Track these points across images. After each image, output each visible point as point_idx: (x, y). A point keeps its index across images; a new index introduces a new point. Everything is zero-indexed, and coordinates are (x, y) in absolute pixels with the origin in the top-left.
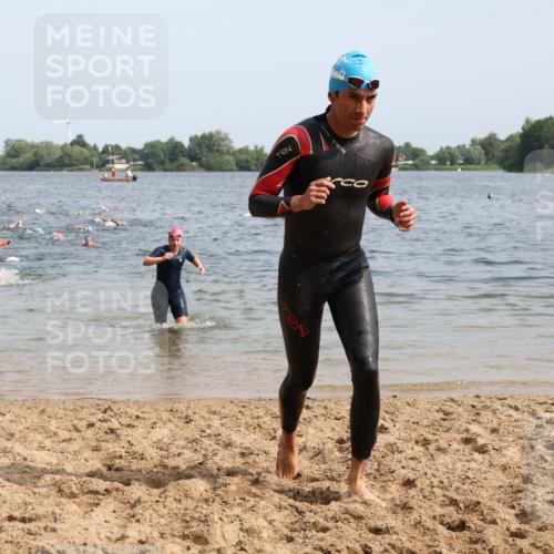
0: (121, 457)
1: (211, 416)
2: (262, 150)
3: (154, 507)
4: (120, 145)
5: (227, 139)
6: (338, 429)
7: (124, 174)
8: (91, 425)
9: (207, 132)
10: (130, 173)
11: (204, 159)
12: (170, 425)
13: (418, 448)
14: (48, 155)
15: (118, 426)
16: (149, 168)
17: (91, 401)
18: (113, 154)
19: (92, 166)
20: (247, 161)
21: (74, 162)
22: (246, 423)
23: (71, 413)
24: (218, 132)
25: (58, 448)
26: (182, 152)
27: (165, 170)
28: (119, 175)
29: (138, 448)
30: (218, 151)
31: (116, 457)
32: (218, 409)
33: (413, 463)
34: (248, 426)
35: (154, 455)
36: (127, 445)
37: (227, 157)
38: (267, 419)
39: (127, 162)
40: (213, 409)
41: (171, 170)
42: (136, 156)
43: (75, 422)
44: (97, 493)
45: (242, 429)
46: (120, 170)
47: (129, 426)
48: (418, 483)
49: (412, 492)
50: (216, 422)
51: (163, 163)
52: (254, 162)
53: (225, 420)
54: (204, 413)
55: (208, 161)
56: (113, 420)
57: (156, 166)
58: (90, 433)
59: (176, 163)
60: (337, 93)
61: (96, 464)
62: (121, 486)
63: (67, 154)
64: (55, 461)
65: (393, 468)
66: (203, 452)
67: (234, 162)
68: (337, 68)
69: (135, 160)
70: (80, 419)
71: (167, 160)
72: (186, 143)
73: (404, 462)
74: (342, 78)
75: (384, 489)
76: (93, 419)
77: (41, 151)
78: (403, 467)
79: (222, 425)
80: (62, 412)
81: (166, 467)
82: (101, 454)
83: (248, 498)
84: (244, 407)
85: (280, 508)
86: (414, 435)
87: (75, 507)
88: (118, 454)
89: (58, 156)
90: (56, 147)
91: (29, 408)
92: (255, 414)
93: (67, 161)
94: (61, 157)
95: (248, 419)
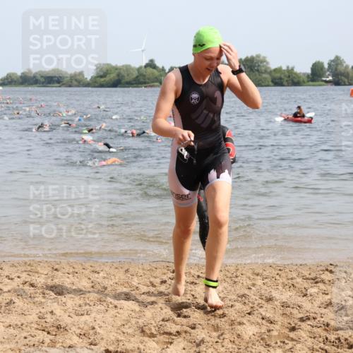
0: (187, 307)
1: (256, 277)
2: (292, 69)
3: (215, 346)
5: (265, 61)
8: (163, 282)
9: (249, 56)
12: (225, 285)
14: (128, 75)
17: (163, 264)
20: (281, 79)
21: (147, 81)
22: (283, 283)
23: (148, 273)
24: (258, 56)
25: (139, 298)
29: (200, 301)
30: (258, 70)
31: (183, 307)
32: (261, 271)
34: (284, 285)
36: (191, 298)
37: (264, 75)
38: (299, 280)
40: (256, 271)
43: (152, 279)
44: (170, 334)
45: (280, 288)
47: (192, 283)
50: (259, 282)
52: (286, 79)
53: (266, 280)
54: (249, 274)
58: (163, 288)
61: (168, 312)
62: (188, 329)
63: (141, 75)
64: (137, 309)
66: (251, 305)
67: (270, 80)
70: (155, 277)
76: (165, 278)
77: (122, 71)
79: (264, 284)
80: (141, 272)
83: (287, 341)
84: (280, 270)
85: (312, 350)
89: (135, 76)
90: (133, 69)
91: (116, 268)
92: (290, 276)
93: (142, 80)
94: (137, 77)
95: (284, 280)
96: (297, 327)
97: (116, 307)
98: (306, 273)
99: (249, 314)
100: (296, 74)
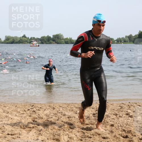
0: (36, 118)
2: (71, 38)
3: (46, 131)
4: (35, 37)
5: (62, 36)
6: (93, 111)
7: (36, 45)
8: (29, 110)
9: (57, 34)
10: (37, 44)
11: (56, 41)
12: (49, 110)
13: (115, 116)
14: (16, 40)
15: (36, 110)
16: (42, 43)
17: (29, 104)
18: (33, 40)
19: (28, 43)
20: (67, 41)
21: (23, 42)
22: (69, 109)
23: (23, 107)
24: (60, 34)
25: (20, 116)
26: (51, 39)
27: (47, 44)
28: (35, 45)
29: (41, 116)
30: (60, 39)
31: (35, 118)
32: (62, 106)
33: (113, 120)
34: (69, 110)
35: (45, 118)
36: (38, 115)
38: (74, 108)
39: (37, 42)
40: (60, 106)
41: (48, 44)
42: (39, 40)
43: (25, 109)
44: (30, 128)
45: (68, 111)
46: (35, 44)
47: (38, 110)
48: (115, 125)
49: (113, 128)
50: (61, 109)
51: (46, 42)
52: (69, 42)
54: (58, 107)
55: (57, 41)
56: (34, 108)
57: (44, 42)
58: (28, 112)
59: (49, 42)
60: (94, 24)
61: (30, 120)
62: (37, 126)
63: (21, 40)
64: (19, 119)
65: (108, 121)
66: (58, 117)
68: (94, 18)
69: (39, 41)
70: (26, 108)
71: (47, 41)
72: (52, 37)
73: (111, 120)
74: (96, 20)
75: (106, 127)
76: (29, 108)
77: (14, 39)
78: (110, 121)
79: (63, 110)
80: (21, 106)
81: (48, 121)
82: (31, 118)
83: (70, 129)
85: (78, 132)
86: (113, 113)
87: (25, 131)
88: (36, 117)
89: (19, 40)
90: (18, 38)
91: (12, 105)
92: (71, 107)
93: (21, 41)
94: (20, 40)
95: (69, 108)
96: (73, 124)
97: (12, 119)
98: (77, 106)
99: (58, 120)
100: (73, 40)
